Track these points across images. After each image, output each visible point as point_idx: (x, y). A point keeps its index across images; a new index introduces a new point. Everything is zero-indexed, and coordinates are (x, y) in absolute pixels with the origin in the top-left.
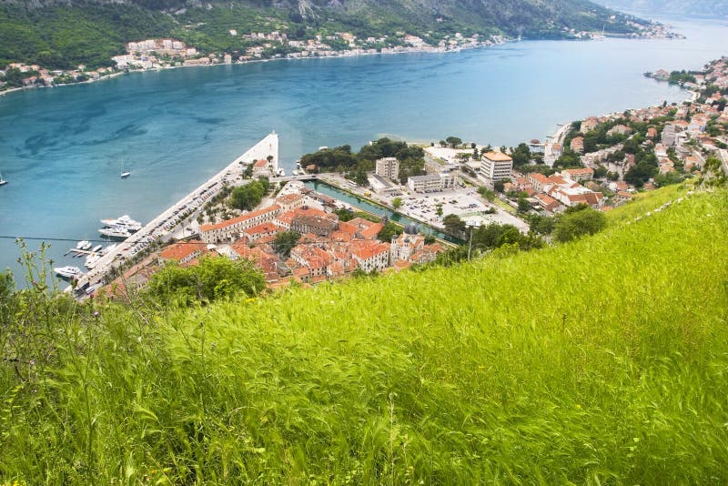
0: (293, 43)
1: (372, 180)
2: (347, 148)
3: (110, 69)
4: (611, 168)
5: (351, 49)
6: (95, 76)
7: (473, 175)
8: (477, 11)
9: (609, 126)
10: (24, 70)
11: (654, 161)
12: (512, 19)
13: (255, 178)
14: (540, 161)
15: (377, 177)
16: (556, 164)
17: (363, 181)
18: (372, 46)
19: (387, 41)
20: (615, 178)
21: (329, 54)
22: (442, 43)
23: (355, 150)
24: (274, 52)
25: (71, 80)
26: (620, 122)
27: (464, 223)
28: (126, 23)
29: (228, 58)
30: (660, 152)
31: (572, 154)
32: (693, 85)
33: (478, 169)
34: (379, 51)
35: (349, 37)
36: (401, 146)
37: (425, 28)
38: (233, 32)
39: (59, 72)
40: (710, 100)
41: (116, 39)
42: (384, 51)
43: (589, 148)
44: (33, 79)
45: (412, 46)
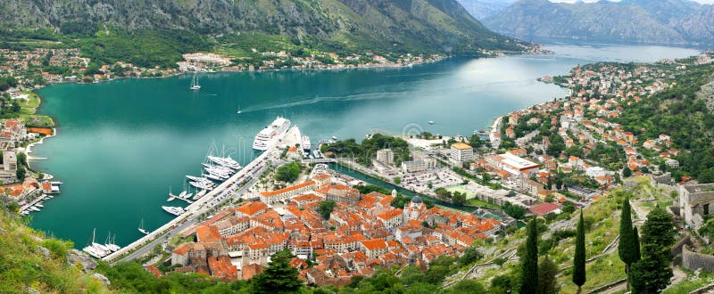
0: (295, 59)
1: (375, 163)
2: (353, 141)
3: (175, 70)
4: (536, 146)
5: (336, 64)
6: (167, 73)
7: (445, 158)
8: (420, 39)
9: (527, 118)
10: (124, 66)
11: (561, 140)
12: (443, 44)
13: (290, 160)
14: (489, 146)
15: (378, 161)
16: (500, 147)
17: (369, 165)
18: (350, 63)
19: (361, 60)
20: (540, 153)
21: (321, 67)
22: (399, 61)
23: (359, 142)
24: (283, 65)
25: (151, 75)
26: (533, 115)
27: (450, 193)
28: (185, 41)
29: (251, 68)
30: (563, 134)
31: (509, 139)
32: (567, 85)
33: (449, 154)
34: (356, 65)
35: (334, 56)
36: (391, 139)
37: (387, 52)
38: (254, 50)
39: (144, 69)
40: (580, 95)
41: (178, 51)
42: (359, 66)
43: (519, 135)
44: (129, 73)
45: (378, 62)
